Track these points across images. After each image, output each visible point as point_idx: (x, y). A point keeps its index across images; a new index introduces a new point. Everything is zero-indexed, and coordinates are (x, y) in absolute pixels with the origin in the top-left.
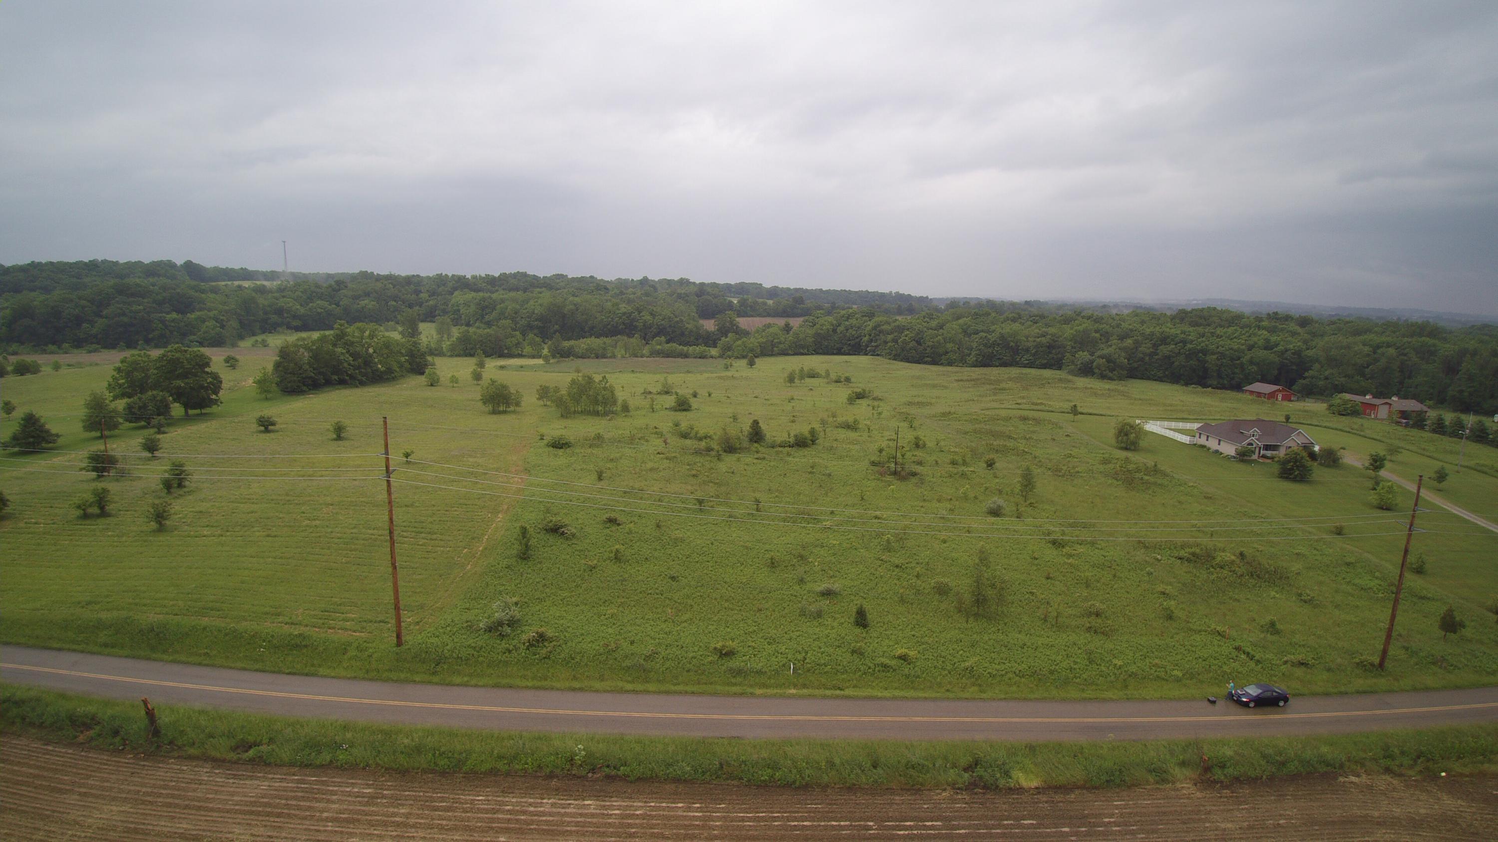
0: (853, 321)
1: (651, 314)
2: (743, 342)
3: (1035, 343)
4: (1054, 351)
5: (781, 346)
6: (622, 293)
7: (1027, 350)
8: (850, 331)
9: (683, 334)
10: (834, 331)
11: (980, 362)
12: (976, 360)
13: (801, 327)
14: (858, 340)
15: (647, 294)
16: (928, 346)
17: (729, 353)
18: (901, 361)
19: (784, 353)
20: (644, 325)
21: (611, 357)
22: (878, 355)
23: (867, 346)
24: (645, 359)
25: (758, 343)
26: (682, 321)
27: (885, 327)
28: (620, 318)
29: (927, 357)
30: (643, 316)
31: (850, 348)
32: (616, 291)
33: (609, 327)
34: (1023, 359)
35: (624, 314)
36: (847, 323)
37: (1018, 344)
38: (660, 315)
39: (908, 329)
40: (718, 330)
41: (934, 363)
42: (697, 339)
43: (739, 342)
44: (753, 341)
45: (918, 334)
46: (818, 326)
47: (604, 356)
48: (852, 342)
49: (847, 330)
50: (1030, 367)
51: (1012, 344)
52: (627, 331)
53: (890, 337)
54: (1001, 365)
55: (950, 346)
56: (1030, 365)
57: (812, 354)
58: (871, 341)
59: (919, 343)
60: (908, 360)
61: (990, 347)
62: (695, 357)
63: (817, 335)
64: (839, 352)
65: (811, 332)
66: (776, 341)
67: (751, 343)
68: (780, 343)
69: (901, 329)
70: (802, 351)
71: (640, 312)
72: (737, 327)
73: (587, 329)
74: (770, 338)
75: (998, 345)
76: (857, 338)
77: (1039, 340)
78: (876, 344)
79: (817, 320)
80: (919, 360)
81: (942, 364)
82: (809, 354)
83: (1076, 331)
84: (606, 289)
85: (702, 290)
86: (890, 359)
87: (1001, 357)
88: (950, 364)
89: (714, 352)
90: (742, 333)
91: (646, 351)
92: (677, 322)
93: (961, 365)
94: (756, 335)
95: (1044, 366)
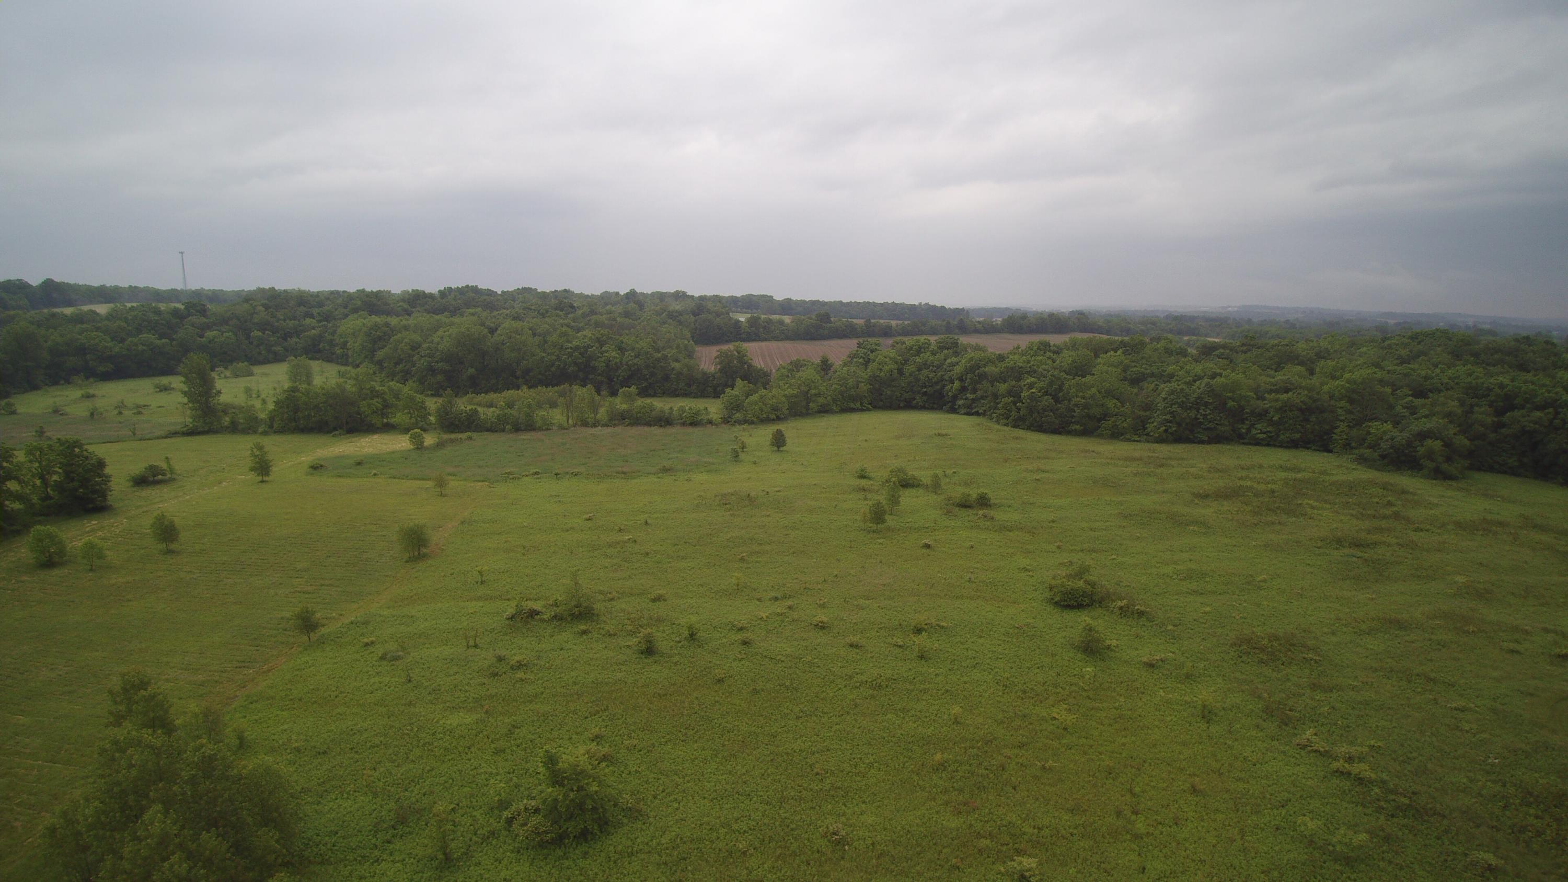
0: (926, 356)
1: (620, 349)
2: (761, 397)
3: (1279, 404)
4: (1313, 418)
5: (821, 400)
6: (593, 312)
7: (1262, 415)
8: (925, 372)
9: (666, 378)
10: (900, 372)
11: (1172, 434)
12: (1166, 431)
13: (845, 364)
14: (938, 387)
15: (627, 314)
16: (1076, 405)
17: (738, 416)
18: (1029, 428)
19: (824, 410)
20: (607, 366)
21: (540, 429)
22: (977, 414)
23: (955, 398)
24: (598, 430)
25: (785, 396)
26: (665, 358)
27: (990, 369)
28: (570, 355)
29: (1077, 423)
30: (607, 351)
31: (925, 398)
32: (586, 309)
33: (553, 369)
34: (1254, 432)
35: (577, 348)
36: (918, 359)
37: (1243, 403)
38: (633, 349)
39: (1028, 373)
40: (721, 371)
41: (1086, 433)
42: (689, 385)
43: (755, 397)
44: (778, 394)
45: (1051, 383)
46: (871, 366)
47: (530, 427)
48: (929, 390)
49: (919, 370)
50: (1268, 445)
51: (1231, 404)
52: (581, 375)
53: (1003, 387)
54: (1210, 442)
55: (1111, 403)
56: (1271, 442)
57: (868, 410)
58: (963, 389)
59: (1057, 400)
60: (1041, 428)
61: (1190, 408)
62: (684, 424)
63: (874, 379)
64: (909, 405)
65: (864, 375)
66: (813, 391)
67: (773, 397)
68: (818, 395)
69: (1017, 373)
70: (852, 405)
71: (602, 346)
72: (750, 366)
73: (519, 373)
74: (804, 388)
75: (1206, 404)
76: (937, 383)
77: (1284, 397)
78: (973, 396)
79: (872, 356)
80: (1061, 429)
81: (1100, 436)
82: (862, 410)
83: (1348, 382)
84: (572, 307)
85: (701, 306)
86: (1006, 425)
87: (1211, 425)
88: (1116, 435)
89: (713, 408)
90: (757, 378)
91: (602, 413)
92: (658, 360)
93: (1136, 438)
94: (781, 383)
95: (1293, 445)
